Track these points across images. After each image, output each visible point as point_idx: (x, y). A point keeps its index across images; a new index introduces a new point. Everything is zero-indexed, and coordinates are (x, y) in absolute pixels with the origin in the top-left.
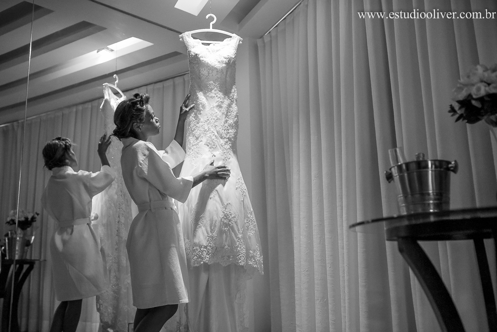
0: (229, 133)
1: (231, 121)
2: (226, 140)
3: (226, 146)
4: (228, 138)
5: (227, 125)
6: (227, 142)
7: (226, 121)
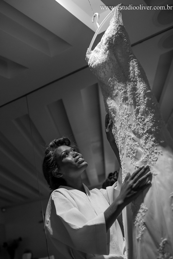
0: (145, 124)
1: (142, 107)
2: (144, 137)
3: (148, 144)
4: (147, 132)
5: (139, 115)
6: (147, 138)
7: (138, 112)
